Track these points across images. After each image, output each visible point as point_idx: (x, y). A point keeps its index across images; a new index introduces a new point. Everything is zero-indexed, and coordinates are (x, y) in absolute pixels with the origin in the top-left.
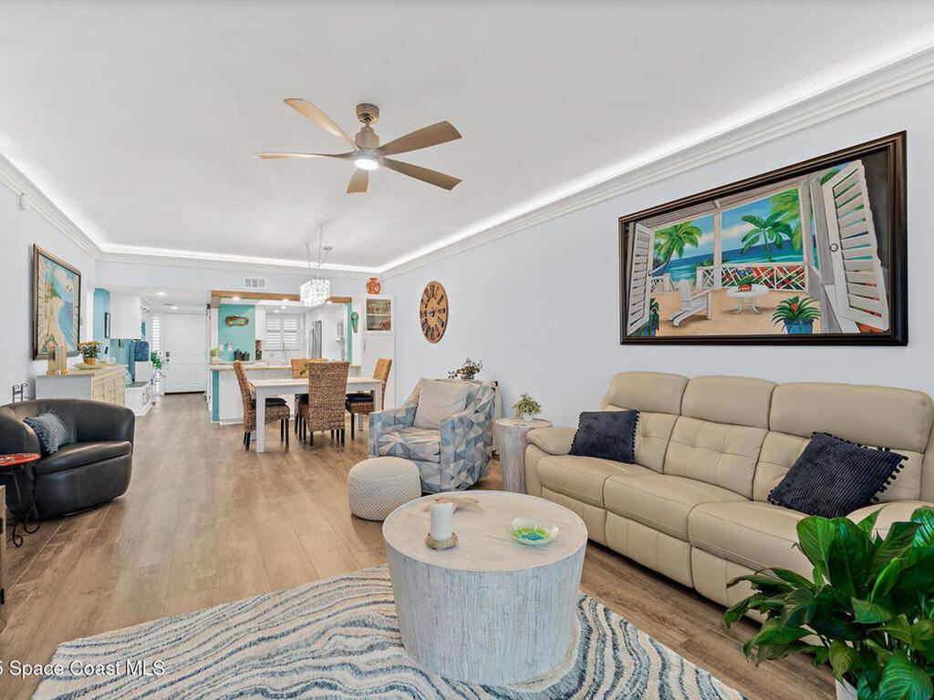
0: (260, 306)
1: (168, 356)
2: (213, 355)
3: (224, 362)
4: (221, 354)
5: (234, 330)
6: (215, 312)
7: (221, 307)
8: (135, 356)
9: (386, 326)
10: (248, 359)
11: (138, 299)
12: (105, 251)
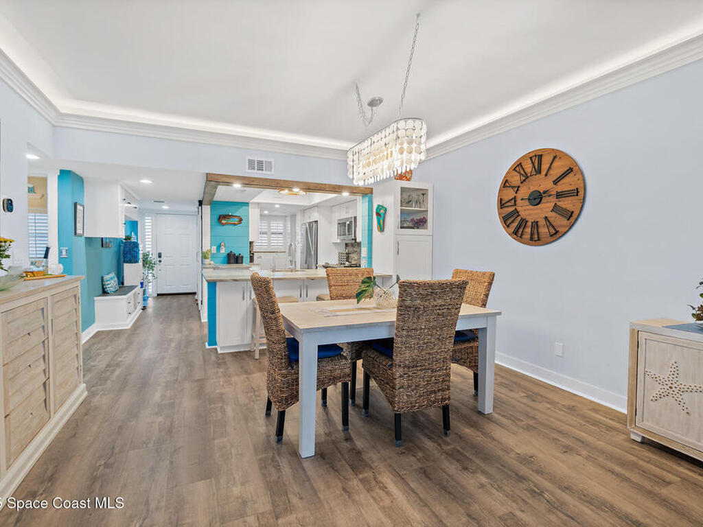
0: (255, 203)
1: (160, 256)
2: (206, 258)
3: (217, 265)
4: (213, 257)
5: (227, 230)
6: (207, 209)
7: (213, 204)
8: (124, 258)
9: (420, 223)
10: (242, 263)
11: (119, 187)
12: (62, 111)
